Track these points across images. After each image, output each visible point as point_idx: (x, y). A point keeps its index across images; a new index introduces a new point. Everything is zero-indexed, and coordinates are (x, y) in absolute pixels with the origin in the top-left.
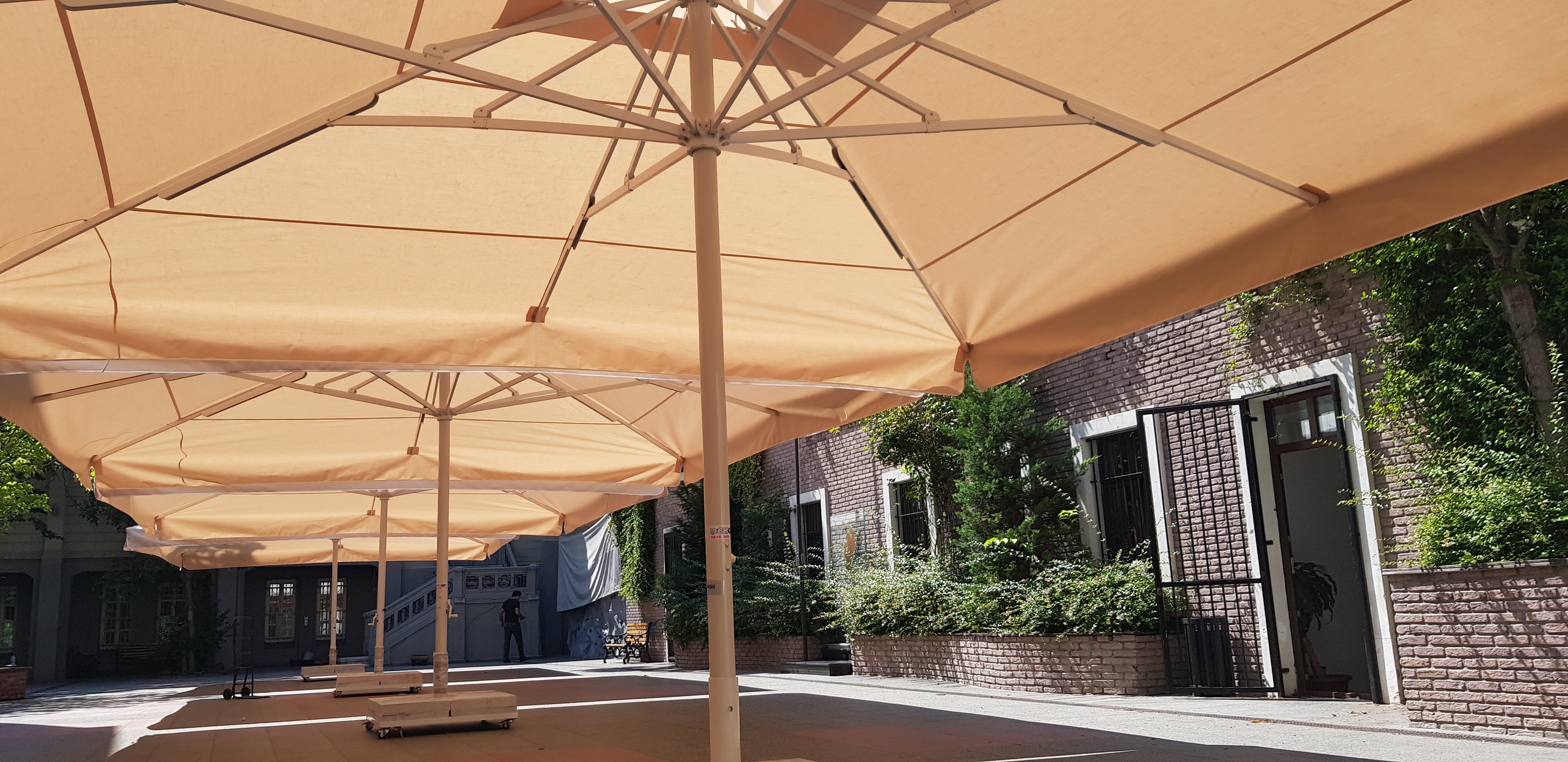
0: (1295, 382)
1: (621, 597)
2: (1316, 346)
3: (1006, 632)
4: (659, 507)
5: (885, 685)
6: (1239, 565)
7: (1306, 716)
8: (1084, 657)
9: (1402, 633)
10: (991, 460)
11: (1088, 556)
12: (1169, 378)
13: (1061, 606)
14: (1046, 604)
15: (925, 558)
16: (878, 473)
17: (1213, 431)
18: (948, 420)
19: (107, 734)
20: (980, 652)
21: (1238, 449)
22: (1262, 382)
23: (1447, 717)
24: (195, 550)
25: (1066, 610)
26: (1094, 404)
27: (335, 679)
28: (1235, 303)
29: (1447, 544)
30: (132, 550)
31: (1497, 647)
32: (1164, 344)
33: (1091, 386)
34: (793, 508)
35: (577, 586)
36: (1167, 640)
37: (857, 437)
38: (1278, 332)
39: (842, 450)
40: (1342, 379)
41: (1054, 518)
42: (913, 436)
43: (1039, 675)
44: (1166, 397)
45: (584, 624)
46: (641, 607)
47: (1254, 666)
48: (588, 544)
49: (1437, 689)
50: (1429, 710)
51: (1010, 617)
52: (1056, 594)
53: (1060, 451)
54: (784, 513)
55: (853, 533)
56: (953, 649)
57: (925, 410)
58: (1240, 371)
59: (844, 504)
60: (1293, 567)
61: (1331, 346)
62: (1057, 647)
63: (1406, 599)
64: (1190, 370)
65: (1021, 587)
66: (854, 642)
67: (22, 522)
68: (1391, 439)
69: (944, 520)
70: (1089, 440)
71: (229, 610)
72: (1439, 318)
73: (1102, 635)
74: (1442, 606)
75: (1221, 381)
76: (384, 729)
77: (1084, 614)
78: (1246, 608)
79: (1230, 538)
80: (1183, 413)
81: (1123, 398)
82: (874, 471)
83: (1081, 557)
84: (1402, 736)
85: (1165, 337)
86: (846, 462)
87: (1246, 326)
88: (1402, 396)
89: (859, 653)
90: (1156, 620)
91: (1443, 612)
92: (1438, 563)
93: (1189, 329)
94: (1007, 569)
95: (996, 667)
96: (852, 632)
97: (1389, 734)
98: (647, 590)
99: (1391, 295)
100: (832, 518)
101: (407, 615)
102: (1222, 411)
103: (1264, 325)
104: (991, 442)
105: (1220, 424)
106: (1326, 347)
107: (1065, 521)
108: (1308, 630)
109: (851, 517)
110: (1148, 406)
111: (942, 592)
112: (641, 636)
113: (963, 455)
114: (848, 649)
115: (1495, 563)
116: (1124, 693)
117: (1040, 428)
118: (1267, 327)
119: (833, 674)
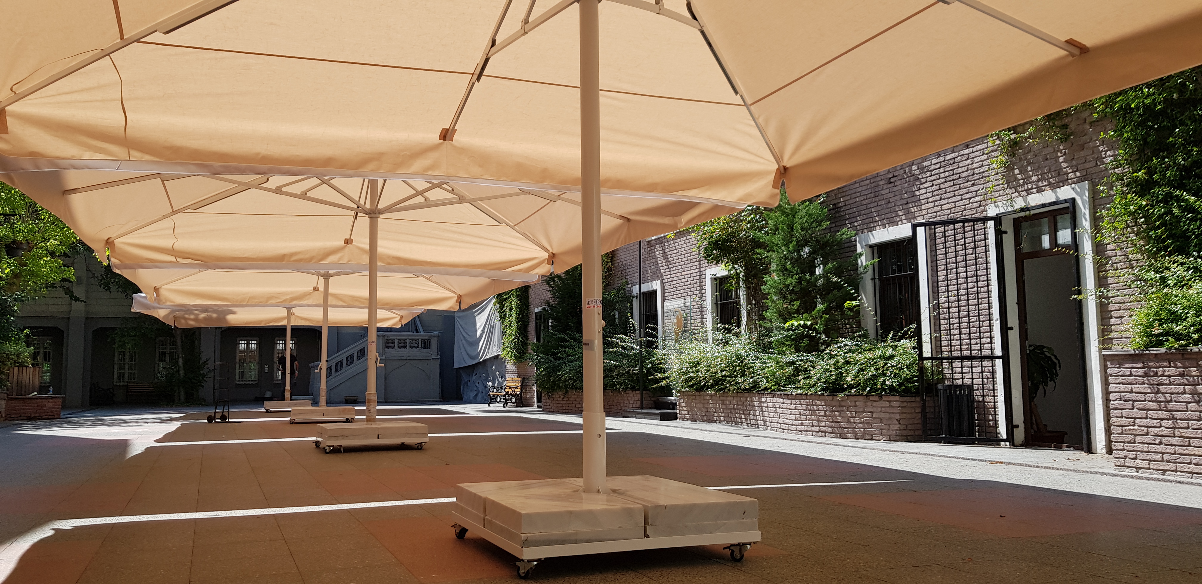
0: (1040, 203)
1: (502, 359)
2: (1059, 175)
3: (799, 391)
4: (531, 292)
5: (703, 429)
6: (985, 345)
7: (1032, 460)
8: (859, 412)
9: (1114, 399)
10: (793, 260)
11: (865, 336)
12: (939, 199)
13: (843, 373)
14: (831, 371)
15: (737, 335)
16: (703, 269)
17: (971, 241)
18: (760, 229)
19: (124, 445)
20: (778, 406)
21: (991, 256)
22: (1014, 203)
23: (1145, 464)
24: (183, 313)
25: (847, 376)
26: (877, 219)
27: (290, 411)
28: (996, 139)
29: (1157, 332)
30: (137, 311)
31: (1190, 412)
32: (936, 171)
33: (876, 204)
34: (636, 295)
35: (468, 348)
36: (924, 401)
37: (687, 241)
38: (1029, 164)
39: (675, 252)
40: (1079, 201)
41: (840, 307)
42: (732, 241)
43: (823, 424)
44: (935, 214)
45: (474, 377)
46: (517, 367)
47: (991, 423)
48: (477, 318)
49: (1139, 443)
50: (1131, 459)
51: (802, 380)
52: (839, 364)
53: (848, 255)
54: (629, 299)
55: (681, 315)
56: (756, 404)
57: (742, 221)
58: (997, 194)
59: (675, 293)
60: (1028, 347)
61: (1071, 175)
62: (838, 403)
63: (1120, 374)
64: (956, 192)
65: (812, 358)
66: (679, 396)
67: (55, 289)
68: (1115, 250)
69: (753, 306)
70: (871, 247)
71: (209, 359)
72: (1161, 154)
73: (873, 395)
74: (1148, 380)
75: (981, 201)
76: (329, 446)
77: (860, 380)
78: (988, 378)
79: (979, 324)
80: (948, 226)
81: (901, 214)
82: (700, 268)
83: (860, 336)
84: (1109, 477)
85: (938, 166)
86: (678, 261)
87: (1004, 158)
88: (1126, 216)
89: (683, 404)
90: (917, 385)
91: (1148, 384)
92: (1147, 347)
93: (957, 160)
94: (802, 344)
95: (789, 417)
96: (678, 388)
97: (1098, 475)
98: (522, 354)
99: (1123, 134)
100: (665, 303)
101: (342, 367)
102: (979, 225)
103: (1019, 157)
104: (794, 246)
105: (977, 235)
106: (1068, 176)
107: (849, 309)
108: (1035, 396)
109: (680, 303)
110: (920, 220)
111: (749, 360)
112: (517, 388)
113: (771, 256)
114: (674, 401)
115: (1194, 347)
116: (888, 439)
117: (833, 236)
118: (1020, 159)
119: (662, 419)
